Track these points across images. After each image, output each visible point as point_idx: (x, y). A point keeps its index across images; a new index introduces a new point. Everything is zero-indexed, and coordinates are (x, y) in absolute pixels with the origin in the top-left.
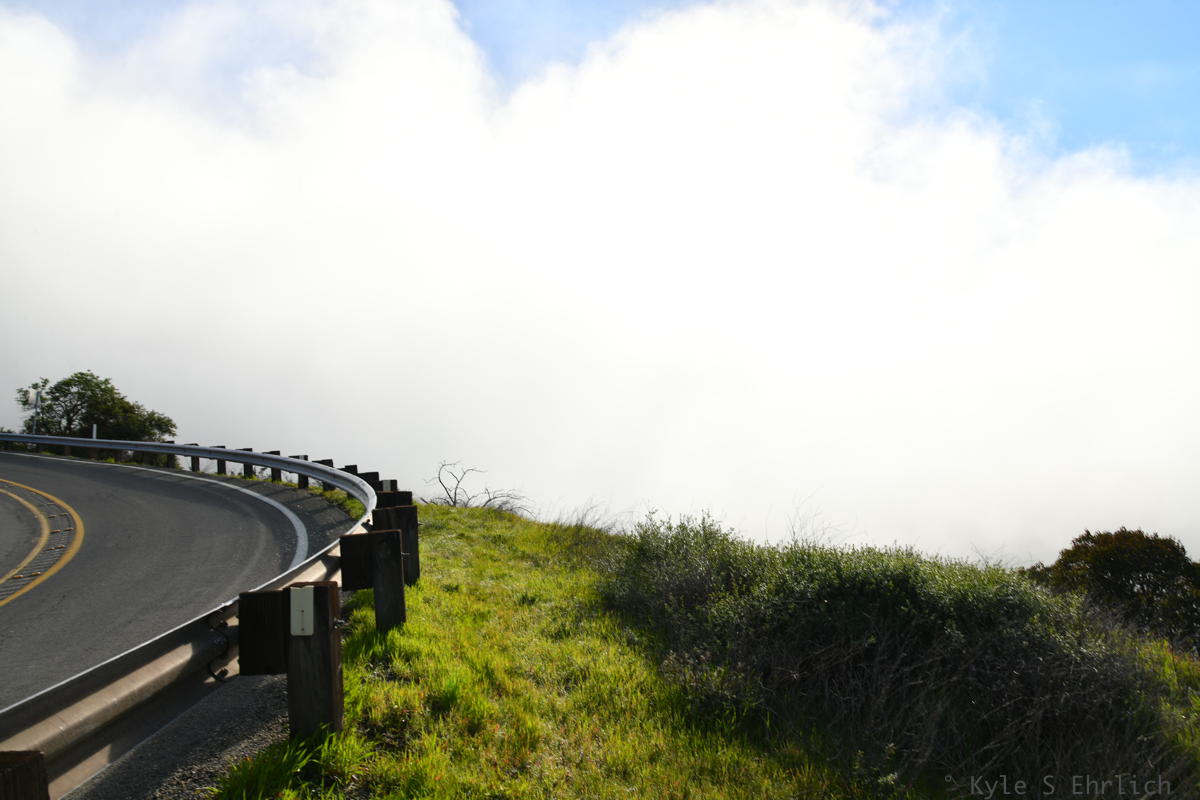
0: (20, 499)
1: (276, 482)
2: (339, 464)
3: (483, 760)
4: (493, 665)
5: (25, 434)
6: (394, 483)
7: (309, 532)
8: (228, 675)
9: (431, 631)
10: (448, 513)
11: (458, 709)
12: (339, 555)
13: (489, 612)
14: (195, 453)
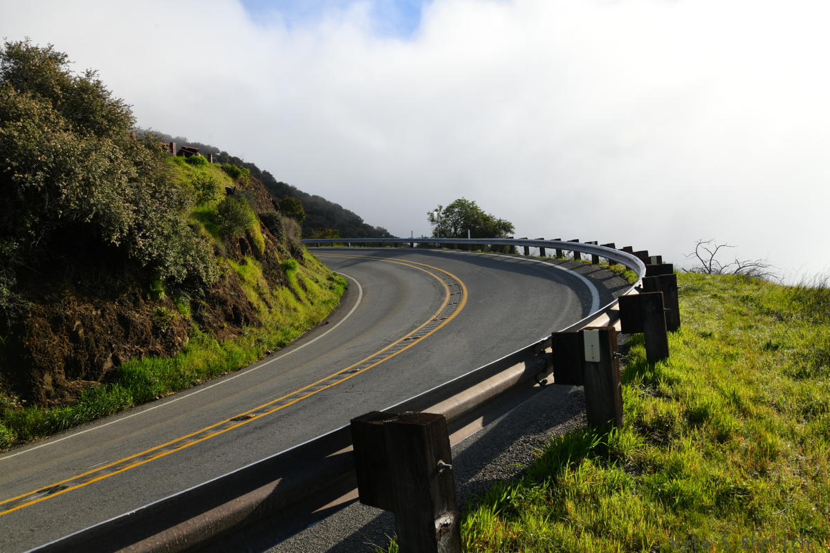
0: (434, 275)
1: (577, 260)
2: (619, 246)
3: (729, 462)
4: (740, 393)
5: (434, 238)
6: (659, 258)
7: (600, 293)
8: (548, 384)
9: (688, 365)
10: (704, 279)
11: (710, 423)
12: (618, 309)
13: (737, 354)
14: (526, 243)
